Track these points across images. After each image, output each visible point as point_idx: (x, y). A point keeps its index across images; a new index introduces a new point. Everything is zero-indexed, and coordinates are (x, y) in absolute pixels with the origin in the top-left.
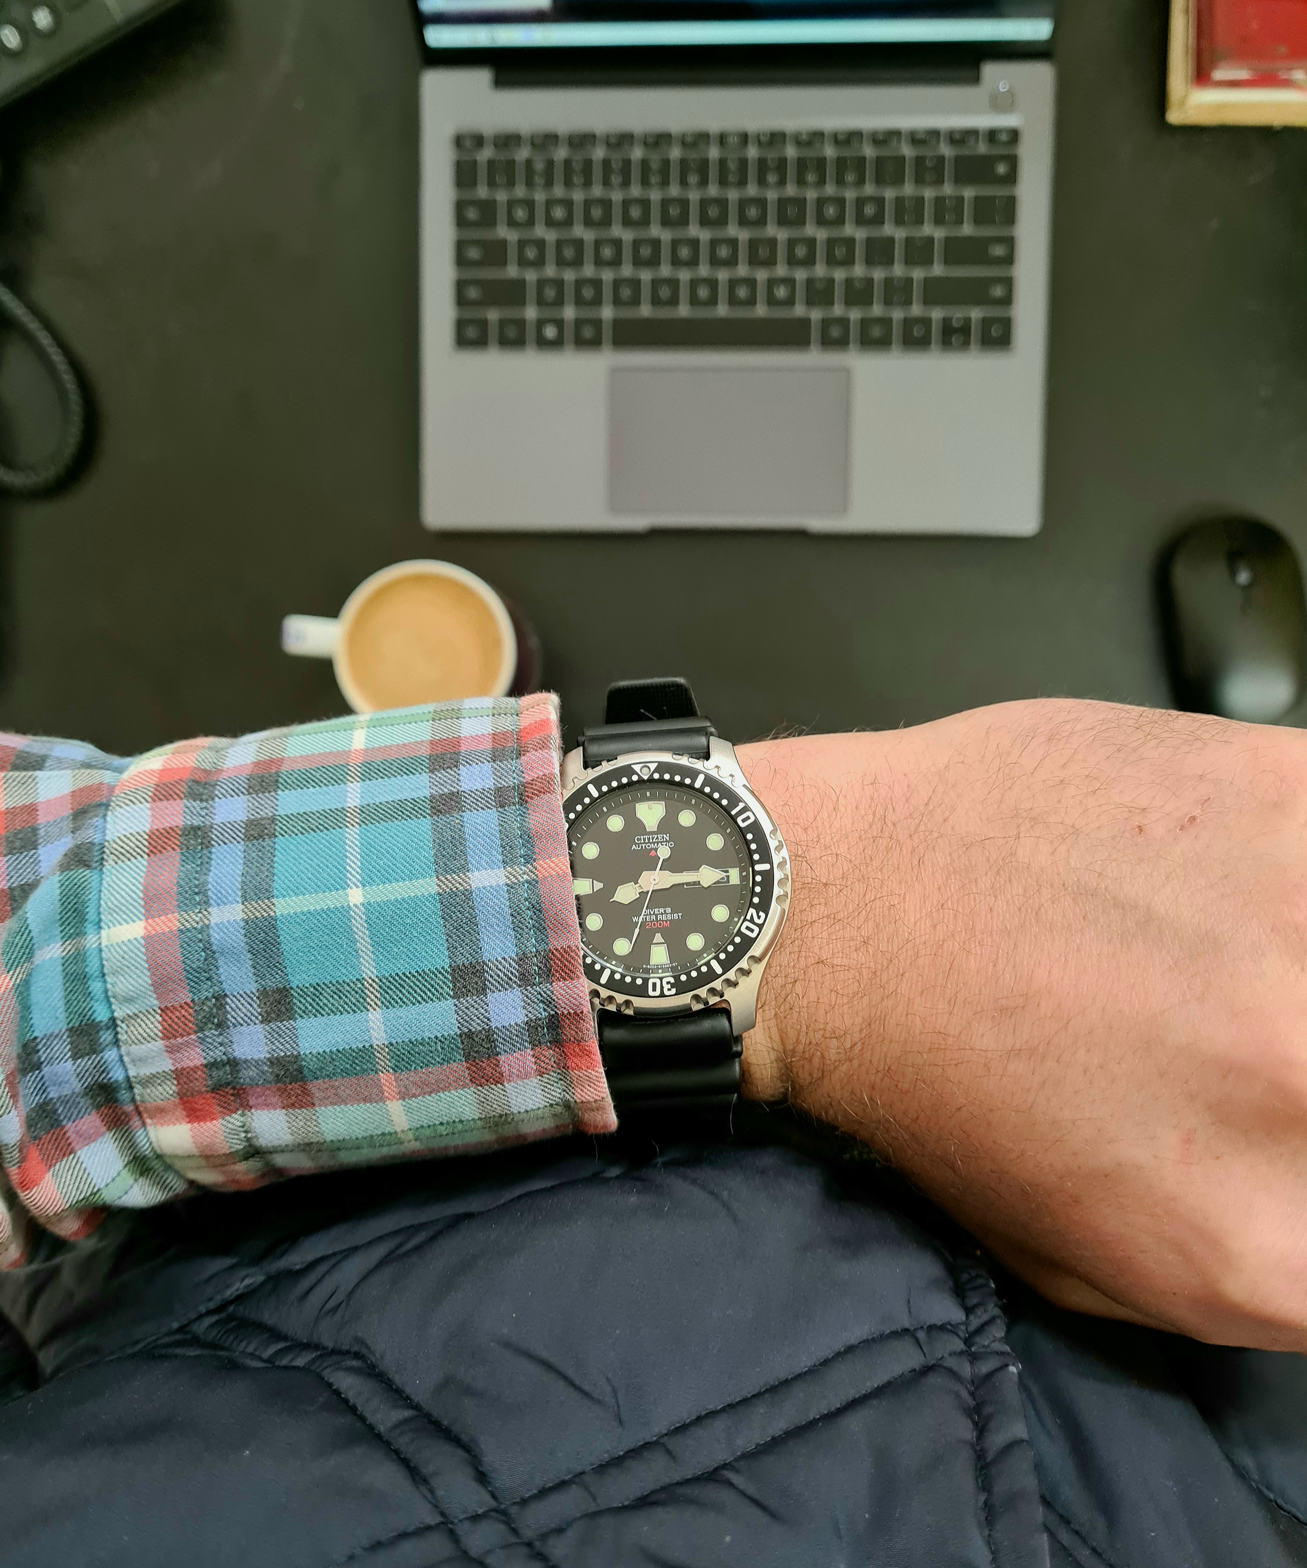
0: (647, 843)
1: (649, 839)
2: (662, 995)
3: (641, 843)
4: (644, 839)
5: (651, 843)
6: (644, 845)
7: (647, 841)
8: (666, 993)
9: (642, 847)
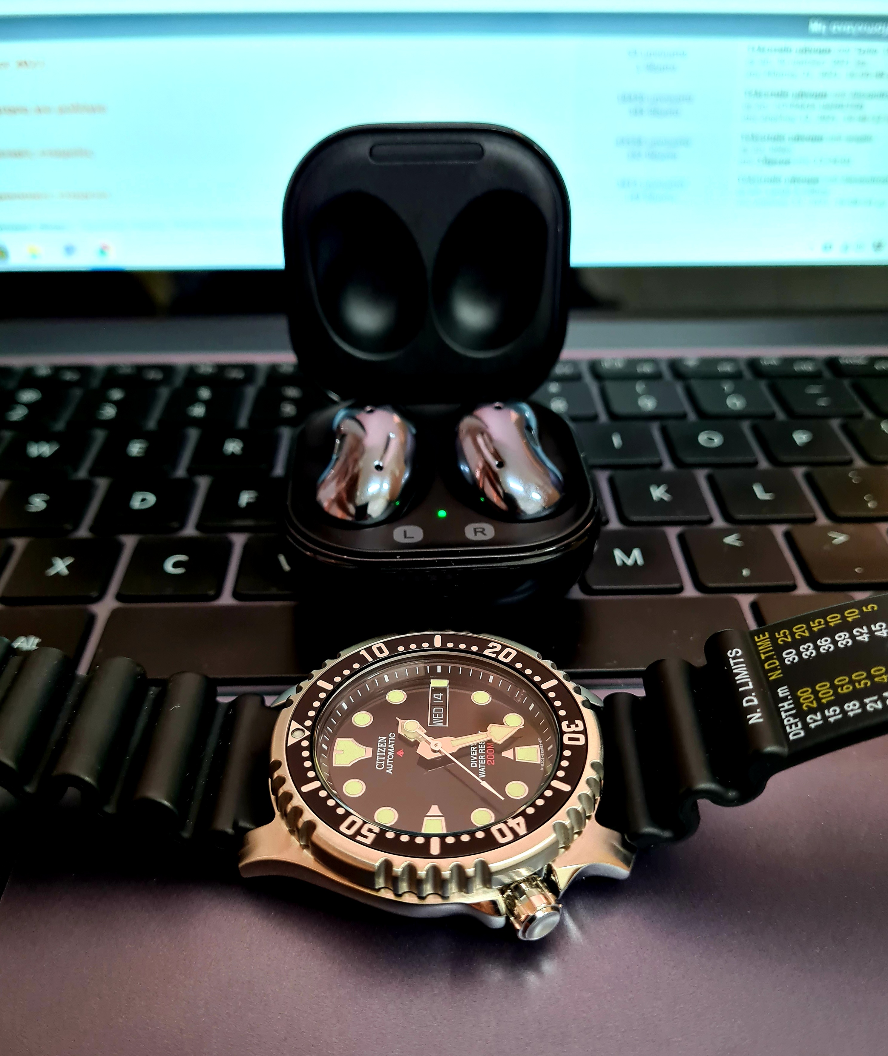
0: (386, 759)
1: (381, 756)
2: (585, 732)
3: (385, 764)
4: (380, 760)
5: (387, 754)
6: (388, 761)
7: (384, 758)
8: (581, 728)
9: (389, 763)
